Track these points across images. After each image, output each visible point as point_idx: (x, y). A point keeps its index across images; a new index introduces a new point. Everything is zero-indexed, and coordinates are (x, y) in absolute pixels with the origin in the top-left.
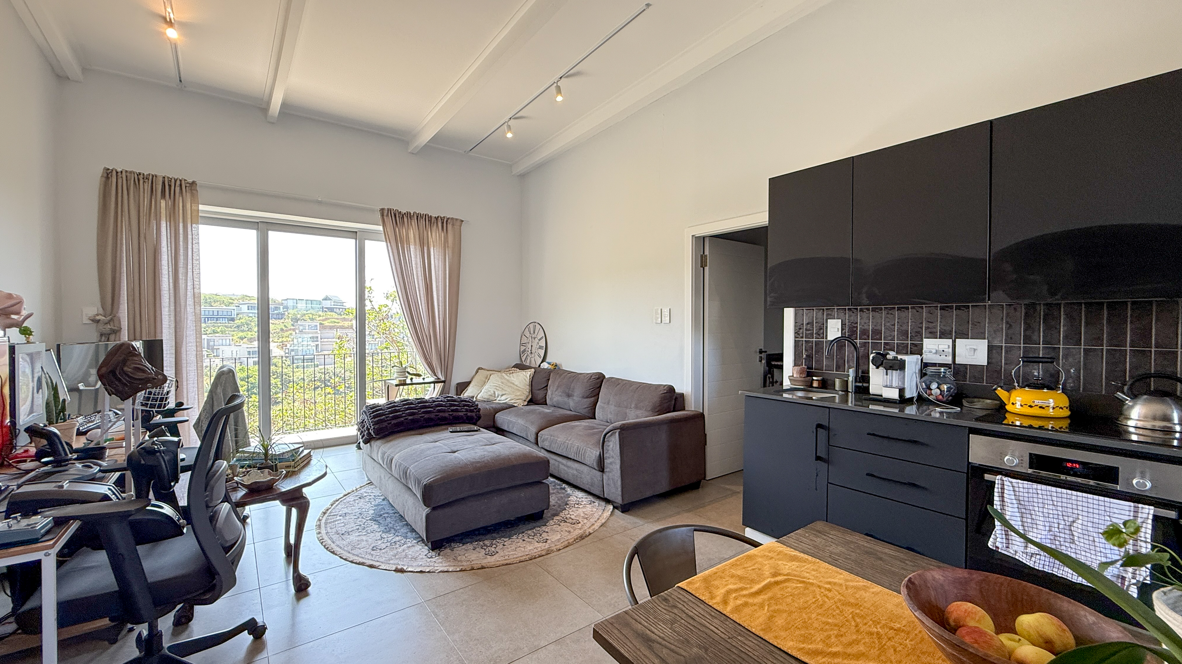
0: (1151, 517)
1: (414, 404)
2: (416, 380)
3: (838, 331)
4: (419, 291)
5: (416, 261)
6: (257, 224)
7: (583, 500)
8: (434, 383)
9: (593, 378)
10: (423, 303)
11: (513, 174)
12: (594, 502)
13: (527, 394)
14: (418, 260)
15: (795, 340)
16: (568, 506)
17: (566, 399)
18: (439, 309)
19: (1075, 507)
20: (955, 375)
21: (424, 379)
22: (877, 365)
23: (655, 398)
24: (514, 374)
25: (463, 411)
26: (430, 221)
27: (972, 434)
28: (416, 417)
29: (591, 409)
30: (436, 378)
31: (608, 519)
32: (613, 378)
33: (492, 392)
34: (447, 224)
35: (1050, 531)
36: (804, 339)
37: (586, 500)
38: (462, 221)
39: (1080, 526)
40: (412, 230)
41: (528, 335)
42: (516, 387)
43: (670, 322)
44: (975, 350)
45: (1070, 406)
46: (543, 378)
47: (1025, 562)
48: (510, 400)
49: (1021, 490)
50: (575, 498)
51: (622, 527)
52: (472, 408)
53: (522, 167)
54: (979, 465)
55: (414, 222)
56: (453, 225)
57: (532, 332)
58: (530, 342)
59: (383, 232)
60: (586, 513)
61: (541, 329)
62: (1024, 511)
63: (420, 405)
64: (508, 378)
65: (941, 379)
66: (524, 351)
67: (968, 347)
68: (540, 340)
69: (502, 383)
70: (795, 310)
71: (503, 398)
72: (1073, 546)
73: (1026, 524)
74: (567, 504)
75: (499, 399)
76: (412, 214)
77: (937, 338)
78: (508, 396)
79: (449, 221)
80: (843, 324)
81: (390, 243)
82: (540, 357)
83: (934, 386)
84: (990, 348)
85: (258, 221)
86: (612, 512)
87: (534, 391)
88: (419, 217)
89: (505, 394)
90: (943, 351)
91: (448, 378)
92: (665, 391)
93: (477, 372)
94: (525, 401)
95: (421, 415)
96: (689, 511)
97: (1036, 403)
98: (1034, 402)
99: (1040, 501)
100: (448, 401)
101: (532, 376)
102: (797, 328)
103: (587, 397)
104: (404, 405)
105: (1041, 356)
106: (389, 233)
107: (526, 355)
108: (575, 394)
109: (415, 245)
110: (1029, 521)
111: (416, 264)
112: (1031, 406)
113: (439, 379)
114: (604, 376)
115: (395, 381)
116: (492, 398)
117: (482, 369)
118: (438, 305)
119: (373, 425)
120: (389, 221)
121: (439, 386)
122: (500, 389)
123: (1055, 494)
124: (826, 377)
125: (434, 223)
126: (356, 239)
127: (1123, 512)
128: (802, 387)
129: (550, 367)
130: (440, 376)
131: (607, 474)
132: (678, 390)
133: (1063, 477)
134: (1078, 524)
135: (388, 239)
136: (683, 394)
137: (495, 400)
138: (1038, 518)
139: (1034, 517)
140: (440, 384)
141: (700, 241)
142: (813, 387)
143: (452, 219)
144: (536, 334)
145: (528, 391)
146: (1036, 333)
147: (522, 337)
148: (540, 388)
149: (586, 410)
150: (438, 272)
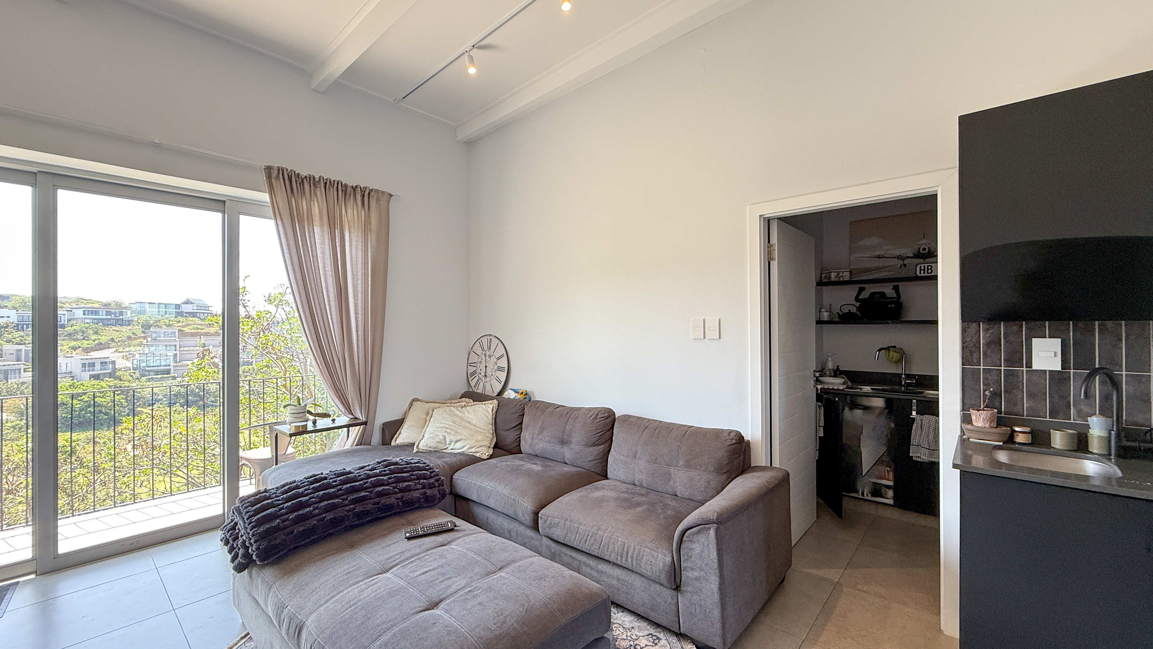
1: (333, 487)
2: (322, 423)
3: (1055, 357)
4: (327, 292)
5: (323, 249)
6: (33, 176)
8: (348, 426)
9: (599, 417)
10: (333, 309)
11: (457, 139)
13: (491, 436)
14: (327, 247)
15: (963, 369)
17: (558, 448)
18: (356, 318)
21: (333, 420)
23: (720, 453)
24: (468, 408)
25: (417, 489)
26: (345, 192)
28: (339, 513)
29: (601, 463)
30: (352, 417)
32: (630, 416)
33: (441, 437)
34: (369, 198)
36: (982, 367)
38: (391, 196)
40: (316, 203)
41: (479, 351)
42: (474, 427)
43: (720, 338)
46: (513, 413)
48: (469, 449)
52: (432, 481)
53: (470, 131)
55: (320, 192)
56: (378, 200)
57: (486, 348)
58: (483, 362)
59: (270, 205)
61: (500, 344)
63: (345, 486)
64: (460, 414)
66: (474, 373)
68: (499, 358)
69: (454, 422)
71: (458, 445)
75: (451, 447)
76: (317, 180)
78: (466, 443)
79: (372, 194)
80: (1065, 347)
81: (282, 220)
82: (500, 382)
85: (35, 169)
87: (500, 432)
88: (328, 184)
89: (461, 440)
91: (370, 417)
92: (734, 441)
93: (411, 405)
94: (489, 447)
95: (347, 508)
100: (392, 472)
101: (494, 410)
102: (968, 350)
103: (594, 445)
104: (316, 490)
106: (280, 205)
107: (477, 378)
108: (574, 441)
109: (322, 225)
111: (323, 253)
113: (356, 418)
114: (615, 414)
115: (288, 426)
116: (441, 446)
117: (418, 400)
118: (356, 313)
119: (255, 542)
120: (279, 186)
121: (355, 431)
122: (453, 433)
125: (350, 195)
126: (223, 212)
128: (1000, 444)
129: (519, 396)
130: (358, 415)
131: (688, 596)
135: (277, 214)
136: (749, 441)
137: (446, 449)
140: (358, 427)
141: (766, 224)
142: (1014, 443)
143: (377, 191)
144: (492, 350)
145: (491, 432)
147: (469, 354)
148: (508, 427)
149: (591, 464)
150: (357, 265)
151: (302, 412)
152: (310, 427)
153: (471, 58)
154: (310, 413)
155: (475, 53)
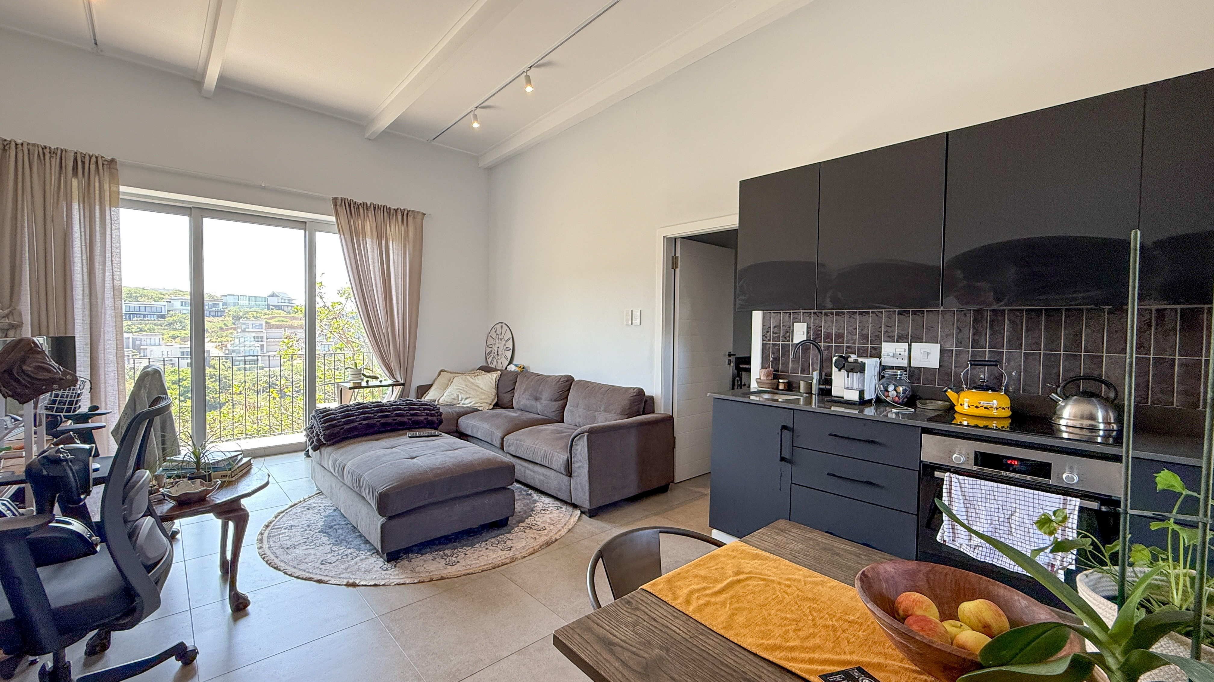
0: (1077, 508)
1: (369, 408)
2: (372, 382)
3: (804, 334)
4: (376, 287)
5: (373, 256)
6: (189, 210)
7: (550, 505)
8: (393, 385)
9: (561, 380)
10: (380, 300)
11: (479, 166)
12: (561, 508)
13: (493, 397)
14: (376, 255)
15: (763, 344)
16: (534, 513)
17: (533, 403)
18: (398, 307)
19: (1013, 501)
20: (911, 376)
21: (381, 381)
22: (839, 367)
23: (624, 401)
24: (479, 377)
25: (423, 416)
26: (389, 213)
27: (925, 433)
28: (372, 421)
29: (560, 413)
30: (395, 380)
31: (576, 524)
32: (582, 380)
33: (456, 396)
34: (407, 217)
35: (991, 524)
36: (771, 342)
37: (553, 505)
38: (424, 214)
39: (1017, 519)
40: (368, 222)
41: (494, 336)
42: (481, 390)
43: (640, 324)
44: (928, 353)
45: (1011, 406)
46: (510, 381)
47: (968, 554)
48: (475, 404)
49: (967, 486)
50: (541, 504)
51: (589, 532)
52: (433, 412)
53: (489, 159)
54: (930, 463)
55: (371, 214)
56: (414, 218)
57: (499, 333)
58: (497, 344)
59: (336, 224)
60: (552, 519)
61: (508, 329)
62: (968, 505)
63: (376, 409)
64: (472, 381)
65: (898, 382)
66: (490, 352)
67: (922, 351)
68: (507, 341)
69: (466, 386)
70: (763, 314)
71: (467, 401)
72: (1010, 537)
73: (970, 518)
74: (533, 510)
75: (462, 402)
76: (369, 205)
77: (894, 342)
78: (473, 400)
79: (410, 214)
80: (808, 328)
81: (344, 235)
82: (507, 359)
83: (891, 388)
84: (942, 352)
85: (191, 206)
86: (579, 518)
87: (500, 394)
88: (376, 208)
89: (469, 397)
90: (900, 354)
91: (408, 380)
92: (635, 394)
93: (439, 374)
94: (490, 404)
95: (377, 420)
96: (656, 514)
97: (982, 404)
98: (980, 403)
99: (983, 496)
100: (407, 404)
101: (498, 378)
102: (765, 331)
103: (556, 400)
104: (359, 409)
105: (987, 359)
106: (343, 225)
107: (492, 356)
108: (543, 397)
109: (372, 238)
110: (973, 515)
111: (373, 259)
112: (977, 407)
113: (398, 381)
114: (573, 379)
115: (349, 384)
116: (455, 402)
117: (445, 371)
118: (397, 303)
119: (323, 431)
120: (342, 211)
121: (397, 390)
122: (464, 392)
123: (996, 489)
124: (791, 380)
125: (393, 215)
126: (305, 230)
127: (1054, 504)
128: (769, 390)
129: (517, 369)
130: (399, 379)
131: (575, 478)
132: (648, 393)
133: (1004, 473)
134: (1016, 517)
135: (341, 231)
136: (653, 397)
137: (458, 404)
138: (981, 512)
139: (977, 511)
140: (399, 387)
141: (671, 242)
142: (779, 389)
143: (413, 211)
144: (503, 335)
145: (494, 394)
146: (983, 337)
147: (487, 338)
148: (506, 391)
149: (553, 414)
150: (398, 268)
151: (359, 374)
152: (364, 384)
153: (475, 117)
154: (364, 375)
155: (479, 112)
